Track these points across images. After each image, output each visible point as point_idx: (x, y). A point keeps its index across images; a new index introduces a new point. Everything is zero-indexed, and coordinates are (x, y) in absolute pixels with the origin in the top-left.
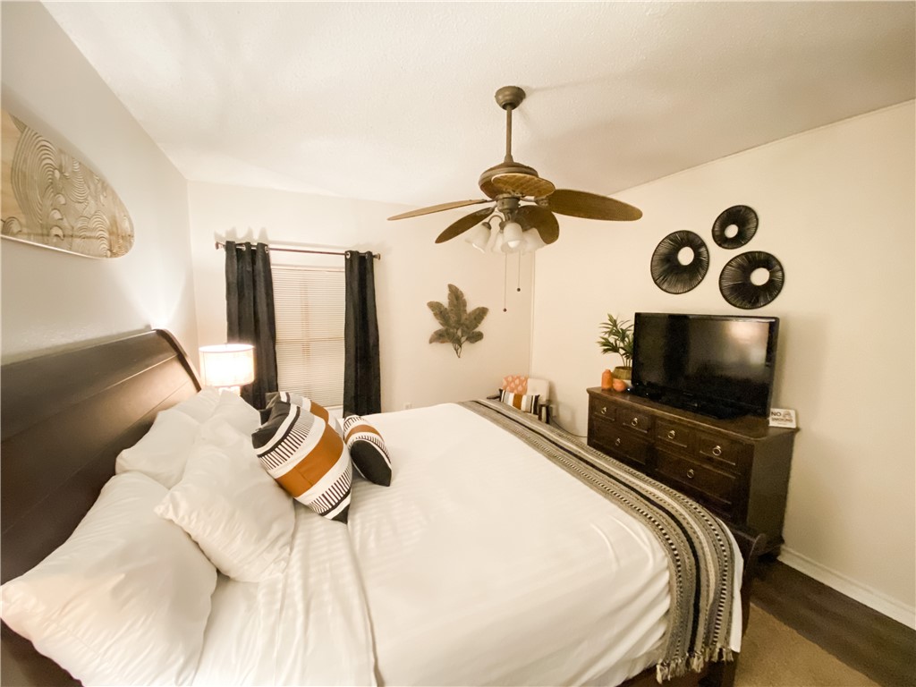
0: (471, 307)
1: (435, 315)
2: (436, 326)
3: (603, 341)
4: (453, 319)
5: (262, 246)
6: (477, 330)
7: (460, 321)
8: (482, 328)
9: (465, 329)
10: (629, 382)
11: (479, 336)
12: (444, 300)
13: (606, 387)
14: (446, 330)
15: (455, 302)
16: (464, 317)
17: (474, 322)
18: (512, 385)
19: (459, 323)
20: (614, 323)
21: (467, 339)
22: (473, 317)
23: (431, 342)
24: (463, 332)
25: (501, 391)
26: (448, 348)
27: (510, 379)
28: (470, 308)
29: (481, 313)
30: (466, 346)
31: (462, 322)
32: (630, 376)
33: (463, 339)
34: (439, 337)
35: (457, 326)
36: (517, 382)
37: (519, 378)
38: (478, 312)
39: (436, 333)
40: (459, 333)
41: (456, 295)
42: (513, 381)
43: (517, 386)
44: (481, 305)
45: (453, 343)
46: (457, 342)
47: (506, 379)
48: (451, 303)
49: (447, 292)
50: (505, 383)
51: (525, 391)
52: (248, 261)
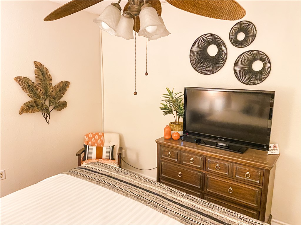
0: (56, 81)
1: (24, 88)
2: (25, 98)
3: (163, 106)
4: (40, 91)
6: (62, 100)
7: (47, 92)
8: (66, 98)
9: (52, 99)
10: (181, 133)
11: (64, 105)
12: (31, 75)
13: (167, 137)
14: (35, 102)
15: (41, 77)
16: (50, 89)
17: (59, 93)
18: (93, 140)
19: (46, 95)
20: (171, 94)
21: (54, 108)
22: (58, 89)
23: (21, 113)
24: (50, 102)
25: (85, 146)
26: (37, 117)
27: (91, 135)
29: (64, 86)
30: (54, 114)
32: (181, 128)
33: (51, 108)
34: (28, 108)
35: (45, 97)
36: (97, 137)
37: (97, 134)
38: (61, 85)
39: (25, 104)
40: (47, 103)
42: (94, 136)
43: (97, 140)
44: (64, 80)
45: (42, 112)
46: (46, 111)
47: (87, 135)
48: (37, 78)
49: (33, 68)
50: (87, 139)
51: (103, 143)
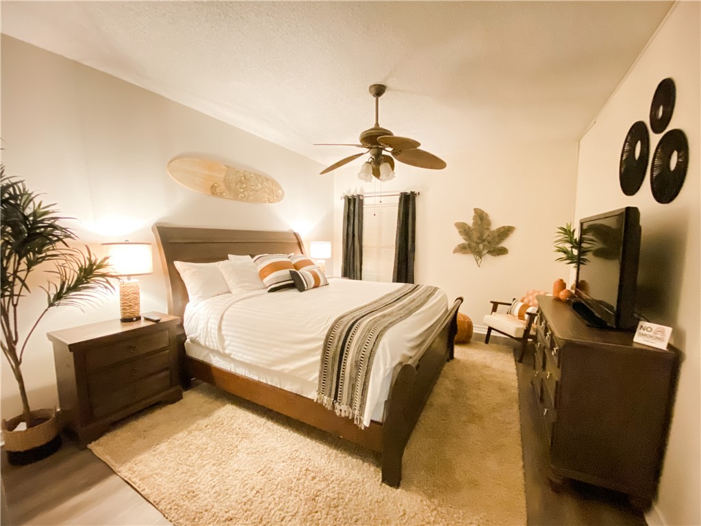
1: (460, 232)
2: (461, 240)
4: (475, 235)
5: (359, 196)
6: (501, 245)
7: (482, 237)
8: (506, 244)
9: (488, 244)
11: (503, 251)
12: (469, 221)
14: (469, 244)
15: (479, 222)
16: (486, 233)
17: (498, 238)
18: (531, 297)
19: (481, 239)
21: (488, 253)
22: (496, 234)
23: (454, 252)
24: (484, 246)
26: (470, 258)
27: (530, 292)
28: (495, 226)
29: (506, 232)
30: (487, 258)
31: (485, 237)
33: (484, 252)
34: (462, 249)
35: (479, 241)
38: (502, 230)
39: (459, 246)
40: (481, 246)
41: (481, 217)
42: (533, 294)
43: (534, 299)
44: (507, 224)
45: (474, 254)
46: (479, 254)
48: (475, 224)
49: (473, 214)
52: (352, 204)
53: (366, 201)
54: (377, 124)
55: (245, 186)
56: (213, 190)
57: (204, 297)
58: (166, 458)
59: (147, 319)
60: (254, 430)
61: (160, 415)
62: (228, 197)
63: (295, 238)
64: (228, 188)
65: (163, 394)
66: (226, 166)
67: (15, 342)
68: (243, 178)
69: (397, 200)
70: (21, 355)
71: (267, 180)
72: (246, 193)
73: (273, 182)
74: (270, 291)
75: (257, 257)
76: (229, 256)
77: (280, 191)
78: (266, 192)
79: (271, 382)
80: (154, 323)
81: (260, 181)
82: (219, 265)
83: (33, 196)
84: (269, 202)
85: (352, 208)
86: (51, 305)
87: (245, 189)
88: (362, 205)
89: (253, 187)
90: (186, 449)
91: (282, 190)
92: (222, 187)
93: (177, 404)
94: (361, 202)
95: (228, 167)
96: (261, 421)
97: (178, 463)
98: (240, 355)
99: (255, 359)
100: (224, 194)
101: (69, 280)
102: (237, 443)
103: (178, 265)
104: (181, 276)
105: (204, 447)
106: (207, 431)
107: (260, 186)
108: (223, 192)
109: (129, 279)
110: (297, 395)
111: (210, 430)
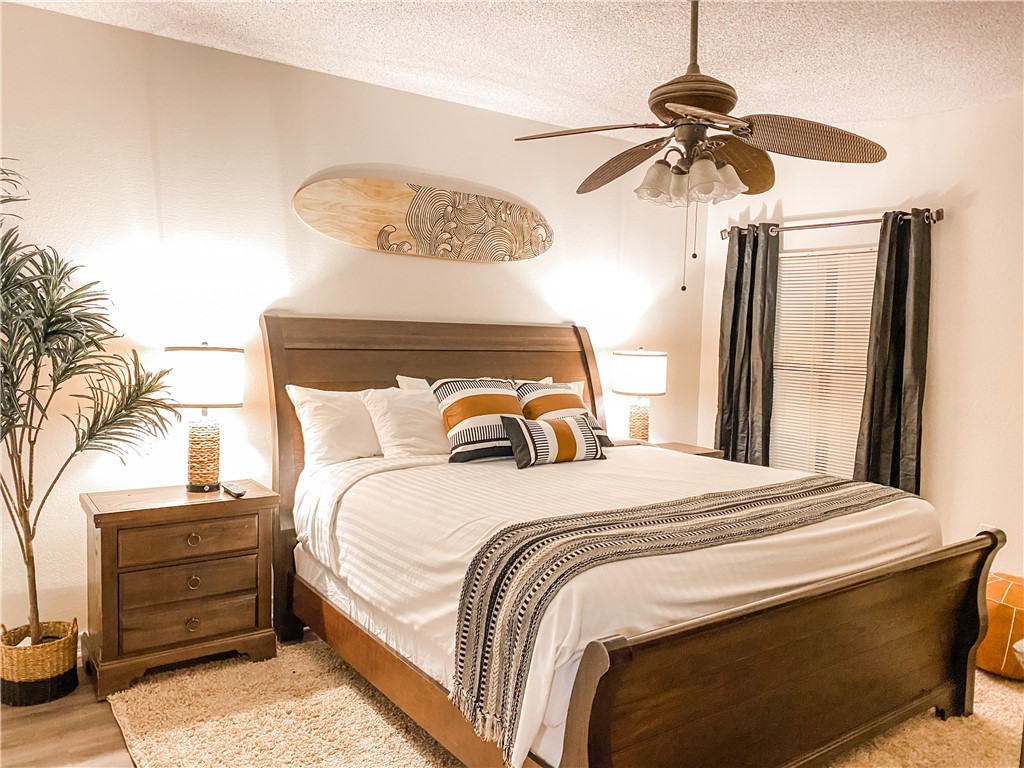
5: (766, 226)
52: (748, 250)
53: (789, 241)
54: (694, 66)
55: (453, 225)
56: (383, 241)
57: (329, 460)
58: (204, 745)
59: (227, 492)
60: (364, 741)
61: (229, 675)
62: (413, 252)
63: (574, 339)
64: (416, 233)
65: (242, 637)
66: (412, 186)
67: (29, 502)
68: (450, 209)
69: (872, 235)
70: (35, 525)
71: (508, 206)
72: (456, 241)
73: (525, 211)
74: (452, 460)
75: (439, 383)
76: (398, 378)
77: (541, 231)
78: (503, 235)
79: (404, 649)
80: (233, 499)
81: (491, 211)
82: (366, 395)
83: (68, 268)
84: (512, 258)
85: (747, 261)
86: (79, 448)
87: (454, 233)
88: (777, 250)
89: (471, 227)
90: (240, 740)
91: (546, 227)
92: (403, 231)
93: (264, 664)
94: (774, 244)
95: (416, 188)
96: (385, 728)
97: (217, 759)
98: (357, 582)
99: (375, 595)
100: (406, 247)
101: (105, 411)
102: (324, 756)
103: (293, 391)
104: (297, 413)
105: (269, 745)
106: (286, 722)
107: (490, 222)
108: (404, 243)
109: (205, 414)
110: (437, 683)
111: (291, 721)
